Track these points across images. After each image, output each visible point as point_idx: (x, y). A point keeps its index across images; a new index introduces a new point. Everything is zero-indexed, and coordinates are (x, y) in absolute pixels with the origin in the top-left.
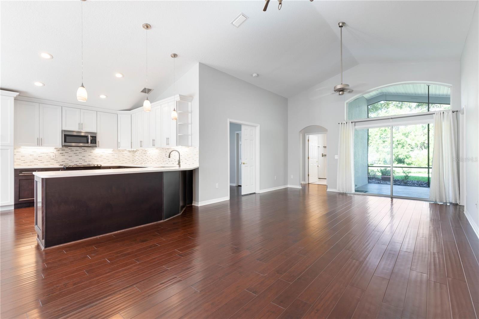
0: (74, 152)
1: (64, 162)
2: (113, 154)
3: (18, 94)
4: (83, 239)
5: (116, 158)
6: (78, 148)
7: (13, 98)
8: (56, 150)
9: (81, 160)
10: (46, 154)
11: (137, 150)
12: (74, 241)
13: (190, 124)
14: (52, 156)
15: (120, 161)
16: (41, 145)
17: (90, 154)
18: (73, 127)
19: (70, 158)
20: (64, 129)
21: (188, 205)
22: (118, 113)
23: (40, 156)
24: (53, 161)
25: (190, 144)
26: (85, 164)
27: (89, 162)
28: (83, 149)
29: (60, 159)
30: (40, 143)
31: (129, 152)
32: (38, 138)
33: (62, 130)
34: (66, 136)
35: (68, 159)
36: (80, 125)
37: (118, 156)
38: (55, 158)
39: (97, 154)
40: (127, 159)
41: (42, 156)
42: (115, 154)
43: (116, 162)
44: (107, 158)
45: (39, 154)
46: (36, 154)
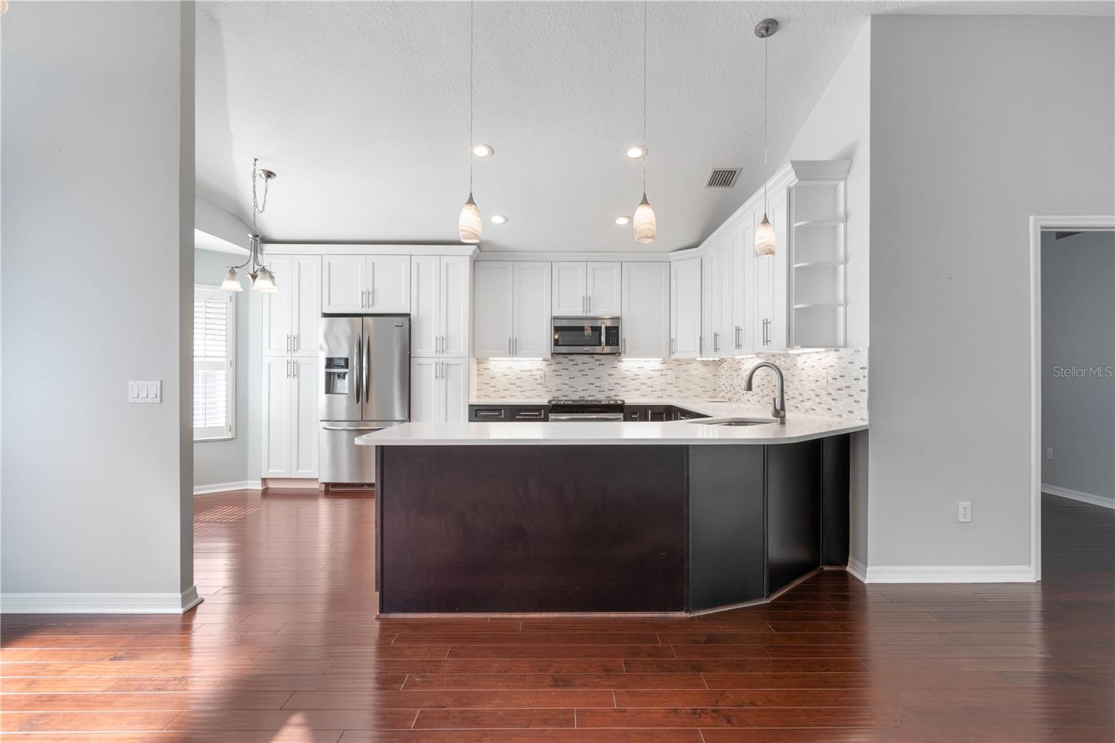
0: (581, 367)
1: (560, 392)
2: (662, 370)
4: (456, 612)
5: (670, 382)
6: (586, 358)
7: (468, 258)
8: (545, 363)
9: (593, 387)
10: (529, 372)
11: (722, 359)
12: (437, 612)
13: (841, 264)
14: (538, 377)
15: (681, 391)
16: (516, 353)
17: (612, 372)
18: (572, 309)
19: (570, 383)
20: (555, 314)
21: (826, 568)
22: (671, 259)
23: (520, 377)
24: (540, 387)
25: (841, 340)
26: (602, 398)
27: (610, 392)
28: (596, 360)
29: (552, 384)
30: (513, 349)
31: (705, 365)
32: (510, 339)
33: (551, 318)
34: (558, 330)
35: (567, 384)
36: (587, 300)
37: (676, 378)
38: (543, 381)
39: (626, 373)
40: (698, 386)
41: (522, 376)
42: (669, 373)
43: (670, 394)
44: (649, 382)
45: (517, 373)
46: (512, 373)
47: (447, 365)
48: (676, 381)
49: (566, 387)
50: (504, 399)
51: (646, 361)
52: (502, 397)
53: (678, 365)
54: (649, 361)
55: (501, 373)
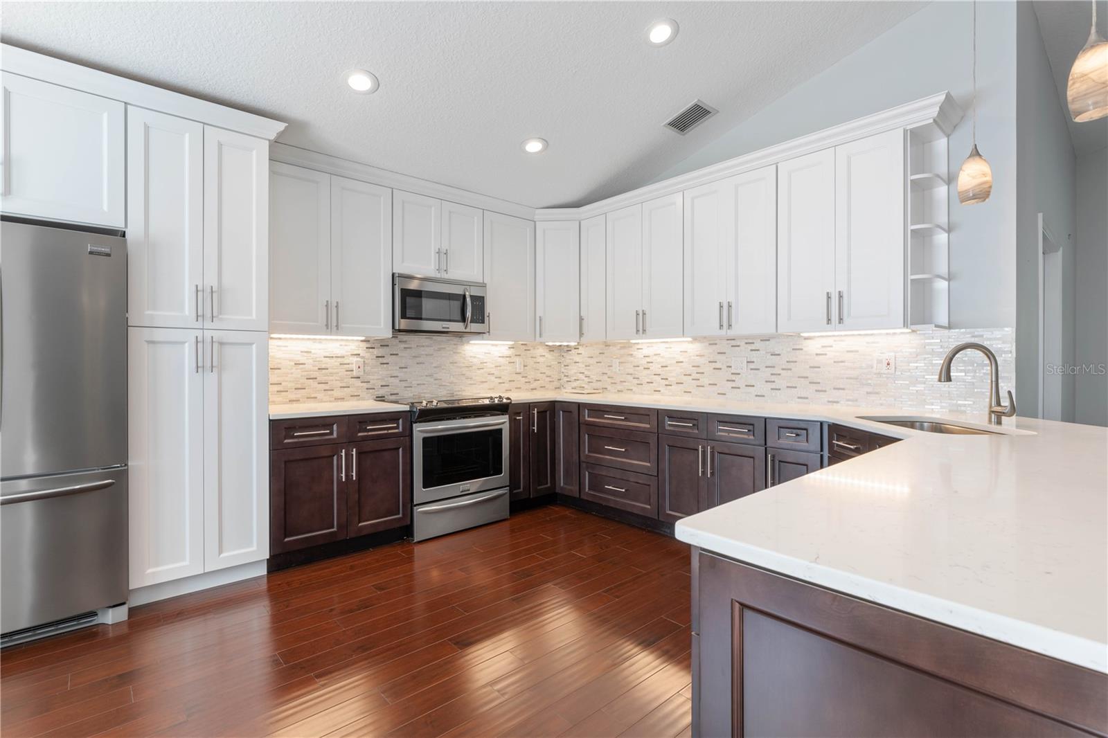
2: (510, 357)
3: (281, 126)
5: (518, 371)
7: (267, 142)
8: (365, 345)
10: (339, 360)
13: (944, 230)
14: (354, 367)
15: (529, 382)
16: (337, 328)
19: (401, 374)
20: (398, 271)
22: (536, 218)
23: (323, 366)
24: (357, 383)
29: (376, 377)
30: (333, 318)
31: (551, 351)
32: (327, 303)
33: (393, 275)
34: (406, 293)
36: (442, 255)
37: (525, 366)
38: (362, 373)
39: (471, 360)
40: (545, 375)
41: (328, 366)
42: (517, 360)
43: (519, 386)
44: (497, 373)
45: (319, 361)
46: (311, 361)
47: (221, 344)
48: (524, 369)
49: (396, 381)
50: (295, 405)
51: (493, 345)
52: (291, 401)
53: (526, 350)
54: (496, 345)
55: (290, 361)
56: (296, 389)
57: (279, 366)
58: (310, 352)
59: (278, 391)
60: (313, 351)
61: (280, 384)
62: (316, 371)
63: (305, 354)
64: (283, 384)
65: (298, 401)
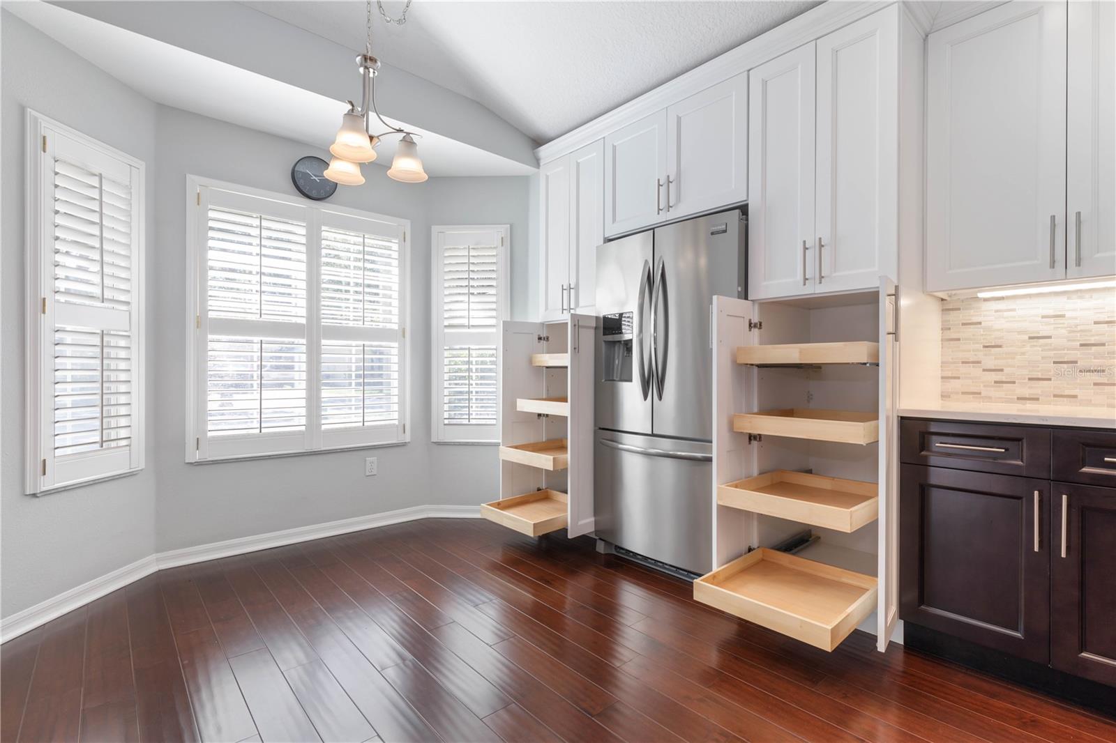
16: (1078, 263)
23: (1093, 340)
32: (1054, 220)
41: (1103, 339)
45: (1081, 331)
46: (1064, 331)
55: (1020, 333)
56: (1030, 379)
57: (999, 342)
58: (1063, 316)
59: (996, 382)
60: (1068, 314)
61: (1002, 370)
62: (1075, 349)
63: (1052, 320)
64: (1006, 370)
65: (1038, 399)
